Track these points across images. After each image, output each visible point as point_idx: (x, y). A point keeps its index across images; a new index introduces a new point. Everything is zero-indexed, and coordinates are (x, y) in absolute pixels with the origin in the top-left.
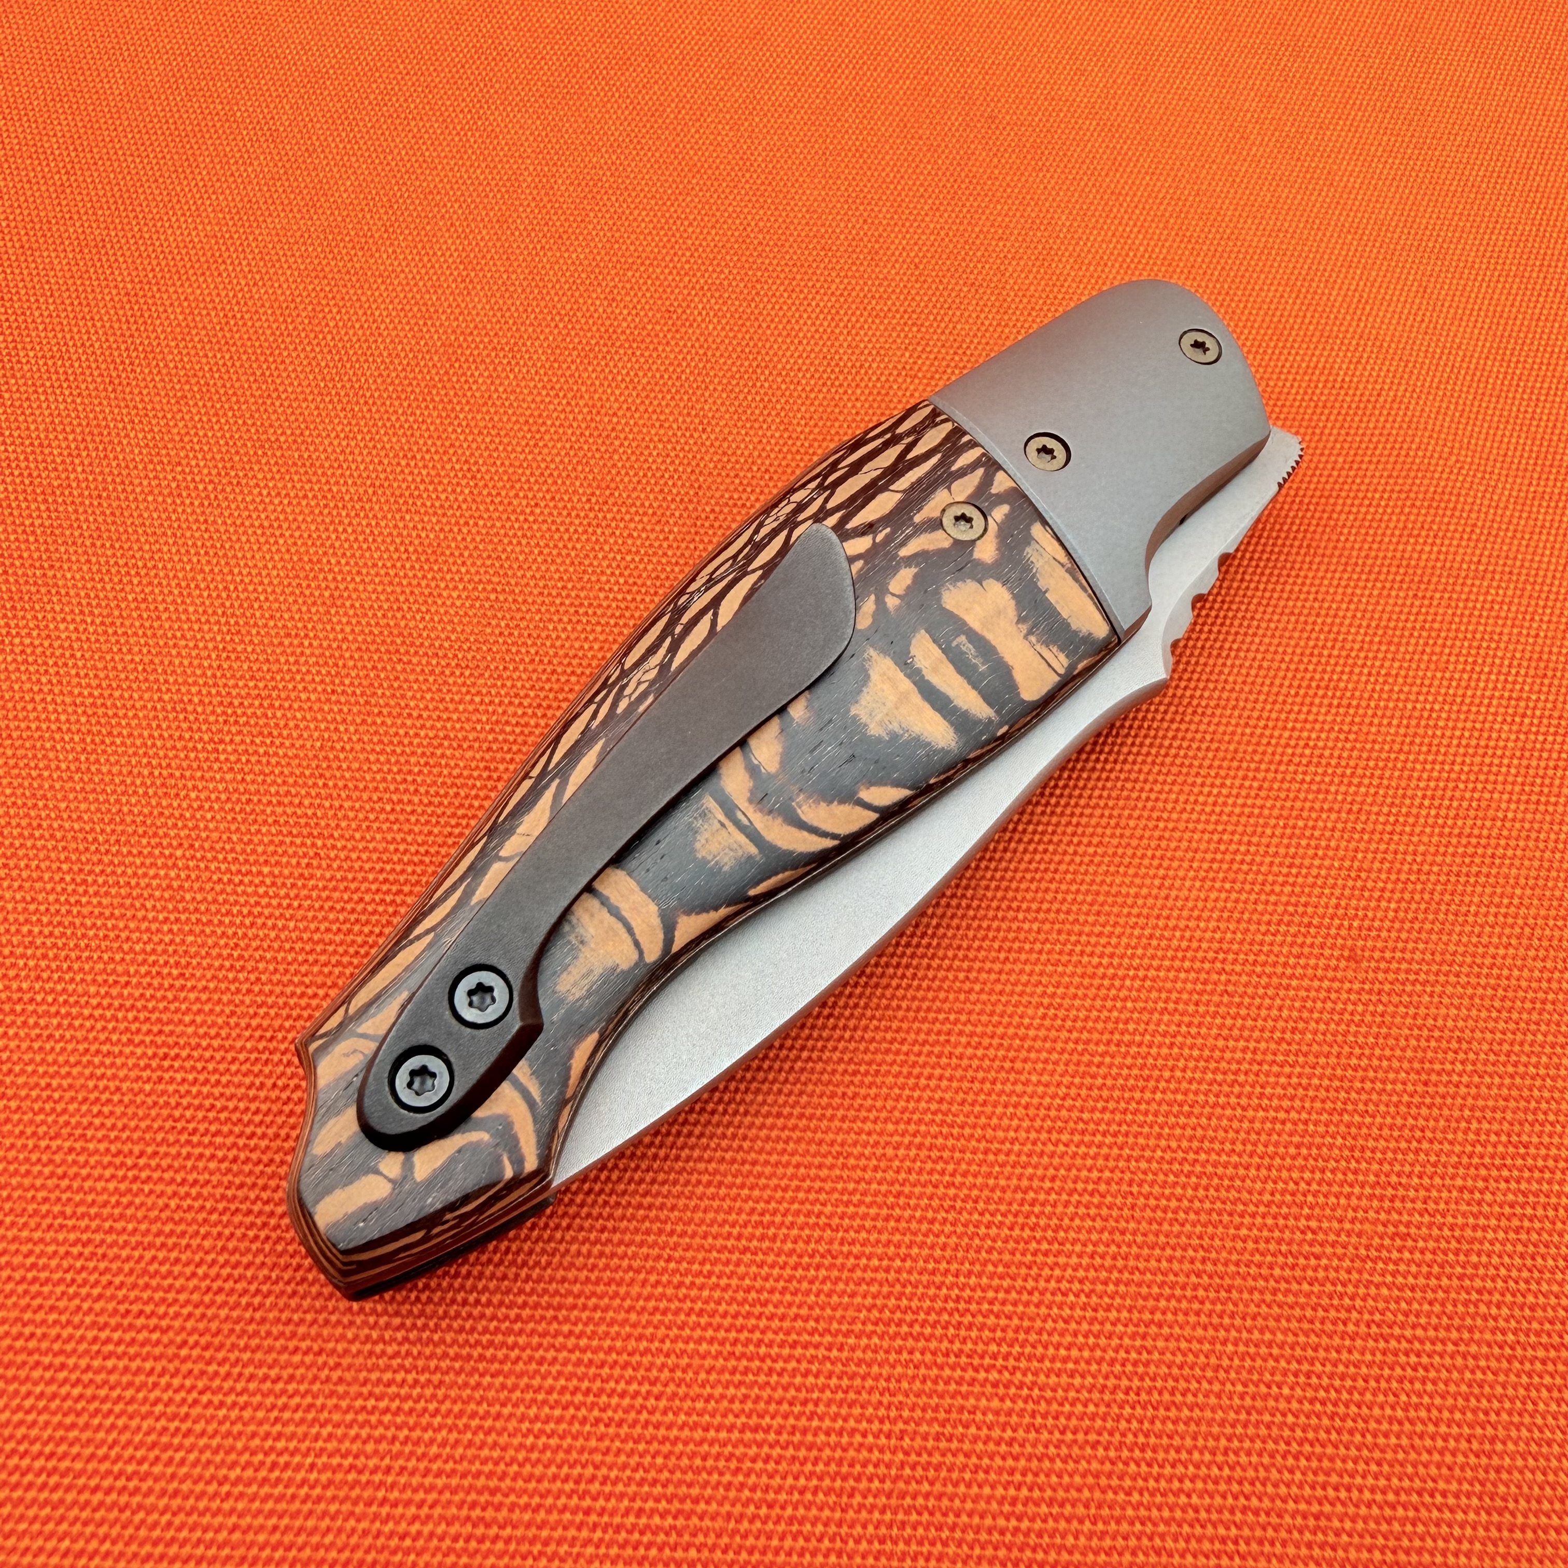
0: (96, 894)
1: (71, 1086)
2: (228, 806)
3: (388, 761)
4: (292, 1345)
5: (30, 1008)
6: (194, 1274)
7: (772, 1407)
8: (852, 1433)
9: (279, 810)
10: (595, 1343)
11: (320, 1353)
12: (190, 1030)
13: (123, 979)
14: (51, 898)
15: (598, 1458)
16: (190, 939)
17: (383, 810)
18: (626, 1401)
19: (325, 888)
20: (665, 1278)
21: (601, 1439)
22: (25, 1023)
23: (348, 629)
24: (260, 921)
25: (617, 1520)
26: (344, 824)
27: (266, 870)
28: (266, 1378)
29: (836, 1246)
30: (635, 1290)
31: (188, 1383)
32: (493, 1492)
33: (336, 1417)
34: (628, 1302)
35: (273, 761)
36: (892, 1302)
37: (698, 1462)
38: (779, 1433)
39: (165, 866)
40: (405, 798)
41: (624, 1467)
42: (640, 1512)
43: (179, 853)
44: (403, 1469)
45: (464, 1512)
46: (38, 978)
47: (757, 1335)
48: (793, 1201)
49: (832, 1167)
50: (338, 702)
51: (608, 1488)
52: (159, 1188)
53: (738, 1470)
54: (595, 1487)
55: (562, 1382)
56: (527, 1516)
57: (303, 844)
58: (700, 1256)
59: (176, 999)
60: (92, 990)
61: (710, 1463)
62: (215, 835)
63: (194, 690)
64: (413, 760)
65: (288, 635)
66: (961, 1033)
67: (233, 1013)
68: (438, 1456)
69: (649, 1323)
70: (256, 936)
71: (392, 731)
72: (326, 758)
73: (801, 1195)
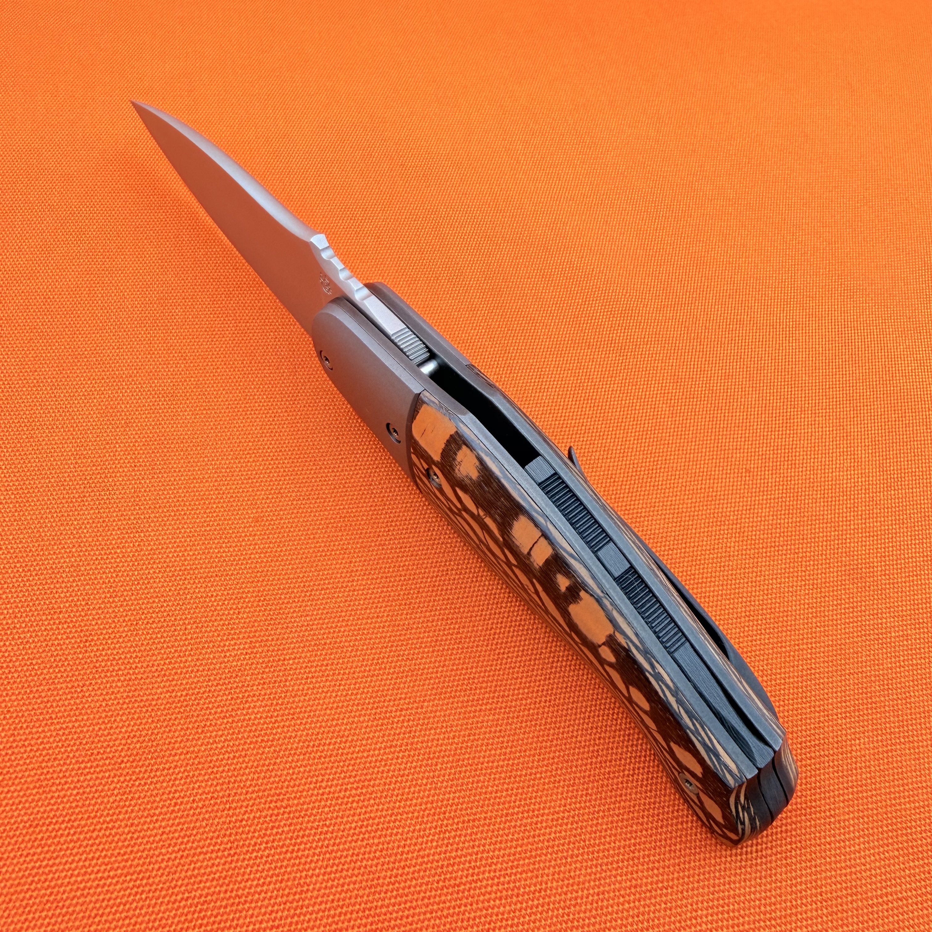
0: (36, 575)
1: (43, 662)
2: (94, 525)
3: (168, 493)
4: (173, 753)
5: (15, 631)
6: (120, 732)
7: (396, 737)
8: (433, 740)
9: (120, 523)
10: (313, 725)
11: (187, 753)
12: (96, 627)
13: (58, 611)
14: (14, 580)
15: (323, 772)
16: (88, 587)
17: (170, 515)
18: (331, 747)
19: (149, 554)
20: (339, 694)
21: (323, 763)
22: (13, 639)
23: (137, 437)
24: (120, 574)
25: (336, 795)
26: (152, 525)
27: (118, 551)
28: (164, 769)
29: (413, 667)
30: (327, 701)
31: (128, 778)
32: (279, 795)
33: (200, 778)
34: (325, 706)
35: (112, 501)
36: (441, 685)
37: (368, 765)
38: (401, 746)
39: (68, 557)
40: (180, 509)
41: (336, 773)
42: (346, 790)
43: (74, 550)
44: (236, 793)
45: (267, 806)
46: (16, 617)
47: (385, 709)
48: (391, 651)
49: (405, 634)
50: (139, 470)
51: (329, 783)
52: (96, 698)
53: (386, 765)
54: (324, 784)
55: (301, 744)
56: (296, 802)
57: (135, 537)
58: (354, 681)
59: (86, 615)
60: (44, 618)
61: (373, 764)
62: (90, 539)
63: (66, 475)
64: (180, 491)
65: (108, 443)
66: (452, 570)
67: (116, 616)
68: (251, 785)
69: (336, 713)
70: (120, 581)
71: (168, 479)
72: (138, 496)
73: (394, 649)
